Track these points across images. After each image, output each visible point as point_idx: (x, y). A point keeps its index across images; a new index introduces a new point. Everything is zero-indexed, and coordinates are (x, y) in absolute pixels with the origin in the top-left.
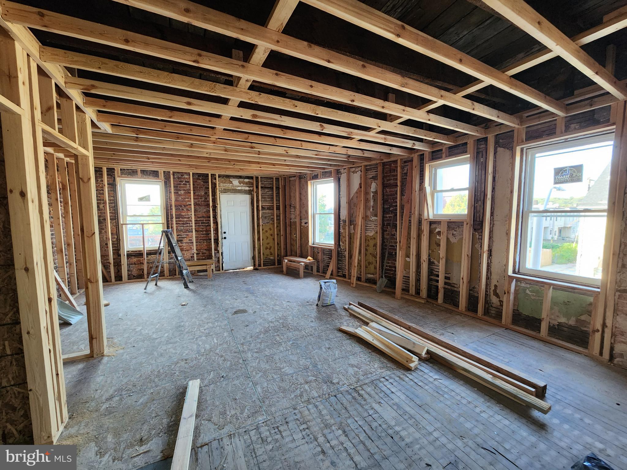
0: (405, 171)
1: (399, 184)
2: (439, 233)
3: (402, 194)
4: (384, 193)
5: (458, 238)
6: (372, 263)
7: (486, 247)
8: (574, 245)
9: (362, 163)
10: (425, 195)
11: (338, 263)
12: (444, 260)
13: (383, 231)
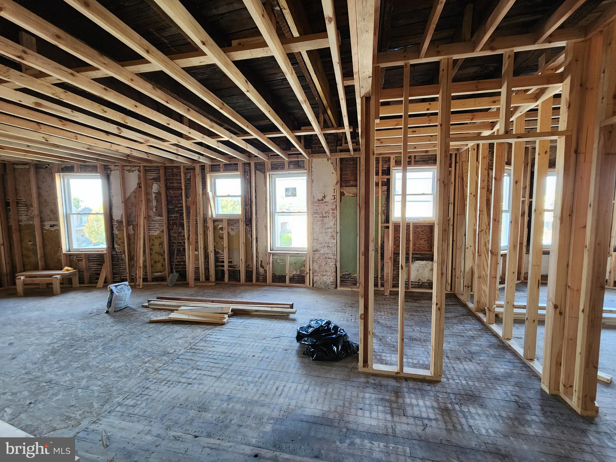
0: (188, 177)
1: (183, 188)
2: (222, 229)
3: (187, 197)
4: (167, 194)
5: (235, 231)
6: (159, 262)
7: (254, 236)
8: (289, 234)
9: (141, 163)
10: (208, 199)
11: (113, 268)
12: (227, 248)
13: (169, 230)
